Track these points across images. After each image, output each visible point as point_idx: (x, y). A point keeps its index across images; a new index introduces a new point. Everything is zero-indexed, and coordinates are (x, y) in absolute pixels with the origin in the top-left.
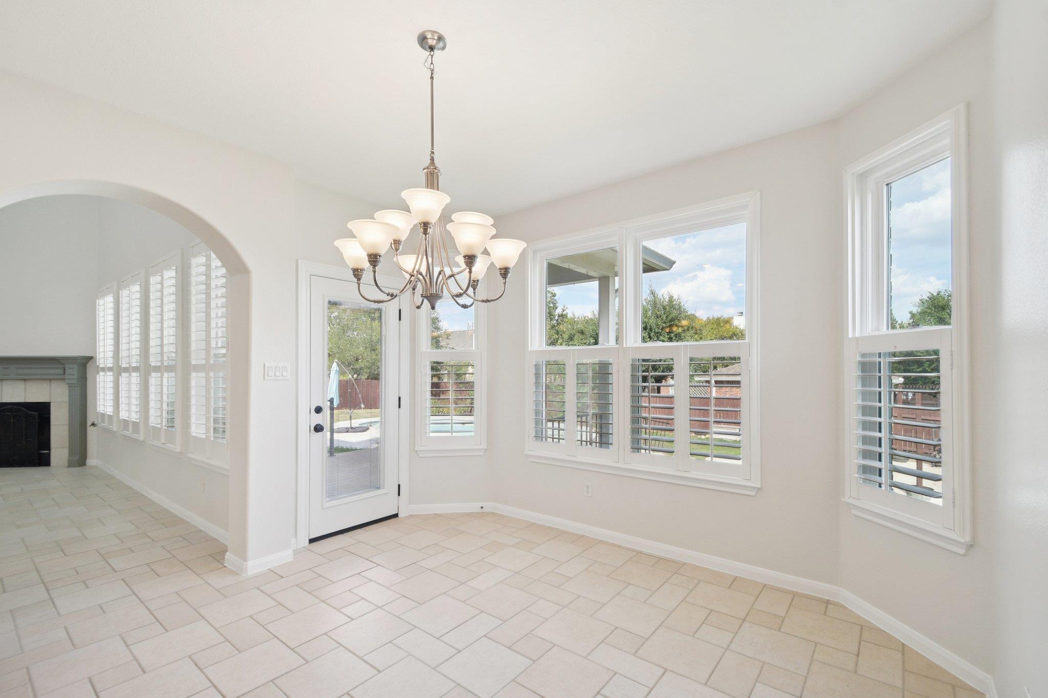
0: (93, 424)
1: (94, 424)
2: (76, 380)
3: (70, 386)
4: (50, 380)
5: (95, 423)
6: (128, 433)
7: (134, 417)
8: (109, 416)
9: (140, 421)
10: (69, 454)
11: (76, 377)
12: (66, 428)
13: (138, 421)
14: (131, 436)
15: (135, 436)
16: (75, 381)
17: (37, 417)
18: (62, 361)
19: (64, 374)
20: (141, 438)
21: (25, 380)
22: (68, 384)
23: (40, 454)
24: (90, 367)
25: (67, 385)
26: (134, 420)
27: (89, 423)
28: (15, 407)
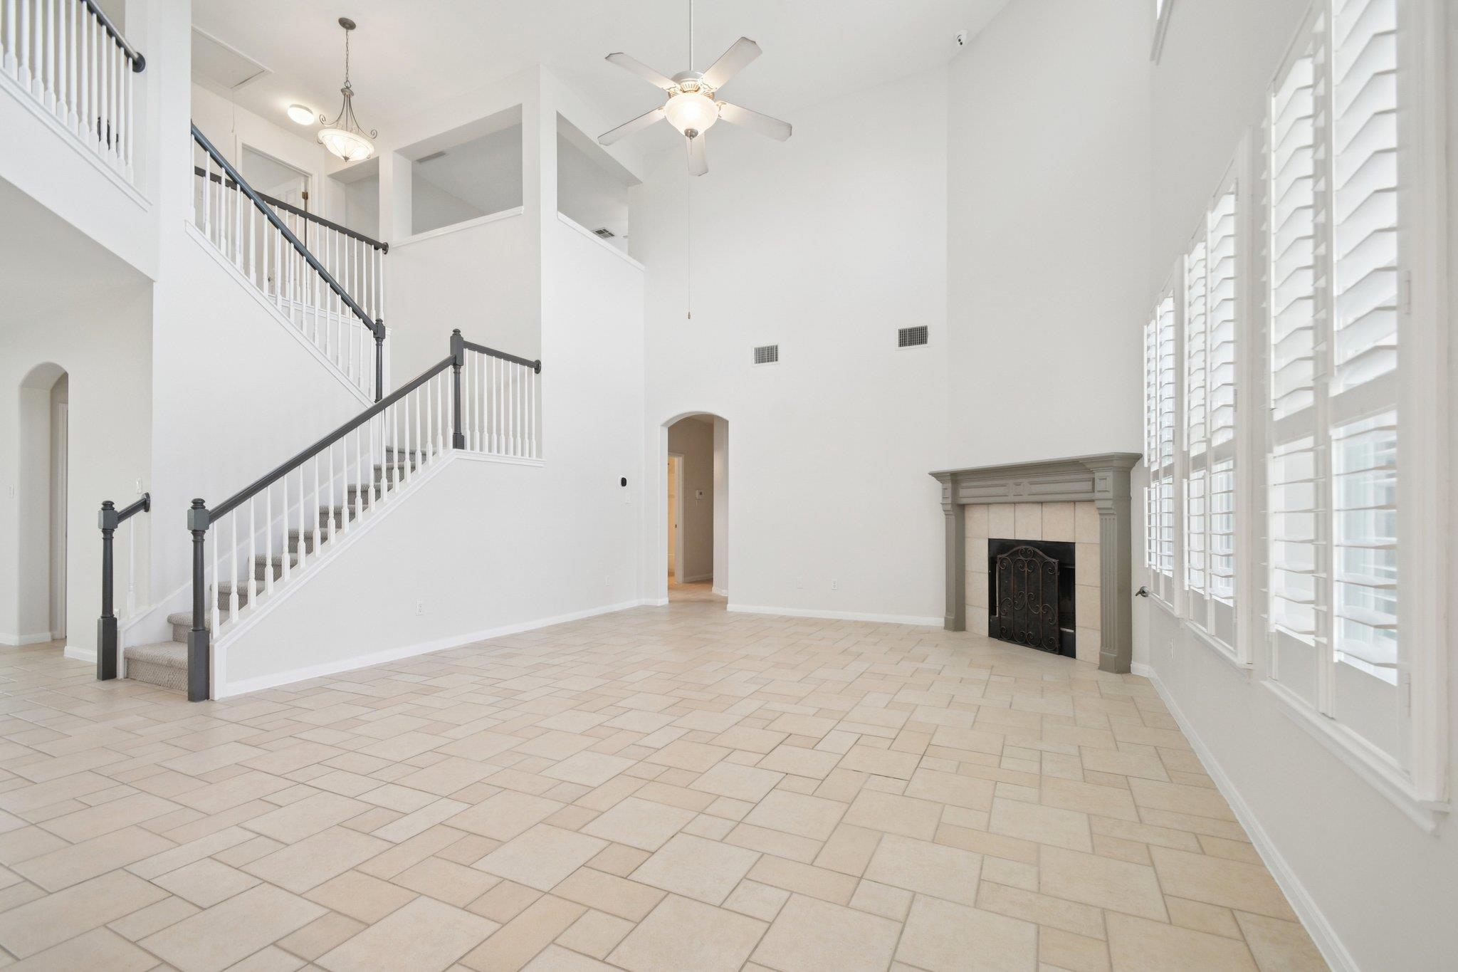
0: (1142, 592)
1: (1144, 592)
2: (1111, 502)
3: (1103, 513)
4: (1074, 502)
5: (1146, 590)
6: (1208, 630)
7: (1223, 591)
8: (1166, 577)
9: (1235, 602)
10: (1102, 645)
11: (1110, 495)
12: (1097, 592)
13: (1230, 603)
14: (1210, 641)
15: (1222, 646)
16: (1109, 504)
17: (1056, 568)
18: (1088, 466)
19: (1093, 491)
20: (1241, 660)
21: (1042, 503)
22: (1098, 509)
23: (1061, 633)
24: (1135, 474)
25: (1097, 512)
26: (1219, 599)
27: (1135, 589)
28: (1030, 548)
